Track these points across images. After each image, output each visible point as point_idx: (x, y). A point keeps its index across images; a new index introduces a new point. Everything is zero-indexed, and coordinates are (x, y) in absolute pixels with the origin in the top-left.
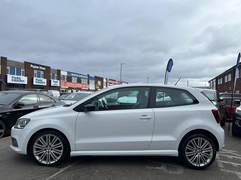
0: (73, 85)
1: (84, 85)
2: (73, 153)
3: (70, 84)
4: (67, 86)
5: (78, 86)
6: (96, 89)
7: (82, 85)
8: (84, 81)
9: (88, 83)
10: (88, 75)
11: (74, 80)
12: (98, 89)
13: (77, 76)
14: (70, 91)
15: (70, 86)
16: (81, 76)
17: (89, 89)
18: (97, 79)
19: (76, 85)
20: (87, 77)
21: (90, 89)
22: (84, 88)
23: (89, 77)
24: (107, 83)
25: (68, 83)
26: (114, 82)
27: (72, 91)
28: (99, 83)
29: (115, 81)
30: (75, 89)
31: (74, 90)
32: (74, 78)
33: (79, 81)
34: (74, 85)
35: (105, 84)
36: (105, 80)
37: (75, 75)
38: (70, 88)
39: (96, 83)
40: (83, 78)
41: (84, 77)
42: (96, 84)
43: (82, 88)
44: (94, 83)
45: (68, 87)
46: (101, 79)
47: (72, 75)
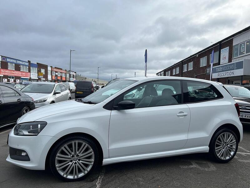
0: (9, 73)
1: (23, 74)
2: (106, 161)
3: (6, 72)
4: (2, 74)
5: (16, 74)
6: (39, 78)
7: (21, 73)
8: (24, 69)
9: (30, 71)
10: (29, 62)
11: (11, 67)
12: (42, 79)
13: (15, 61)
14: (6, 80)
15: (6, 74)
16: (20, 62)
17: (30, 78)
18: (40, 66)
19: (14, 73)
20: (27, 64)
21: (32, 78)
22: (24, 76)
23: (30, 65)
24: (52, 71)
25: (2, 70)
26: (61, 71)
27: (8, 81)
28: (43, 71)
29: (61, 69)
30: (13, 78)
31: (10, 79)
32: (11, 64)
33: (17, 68)
34: (11, 73)
35: (49, 72)
36: (49, 69)
37: (11, 61)
38: (5, 77)
39: (39, 71)
40: (22, 65)
41: (24, 63)
42: (39, 73)
43: (22, 77)
44: (37, 71)
45: (3, 76)
46: (45, 67)
47: (8, 60)
